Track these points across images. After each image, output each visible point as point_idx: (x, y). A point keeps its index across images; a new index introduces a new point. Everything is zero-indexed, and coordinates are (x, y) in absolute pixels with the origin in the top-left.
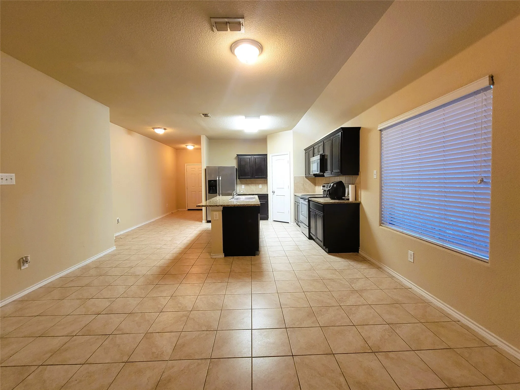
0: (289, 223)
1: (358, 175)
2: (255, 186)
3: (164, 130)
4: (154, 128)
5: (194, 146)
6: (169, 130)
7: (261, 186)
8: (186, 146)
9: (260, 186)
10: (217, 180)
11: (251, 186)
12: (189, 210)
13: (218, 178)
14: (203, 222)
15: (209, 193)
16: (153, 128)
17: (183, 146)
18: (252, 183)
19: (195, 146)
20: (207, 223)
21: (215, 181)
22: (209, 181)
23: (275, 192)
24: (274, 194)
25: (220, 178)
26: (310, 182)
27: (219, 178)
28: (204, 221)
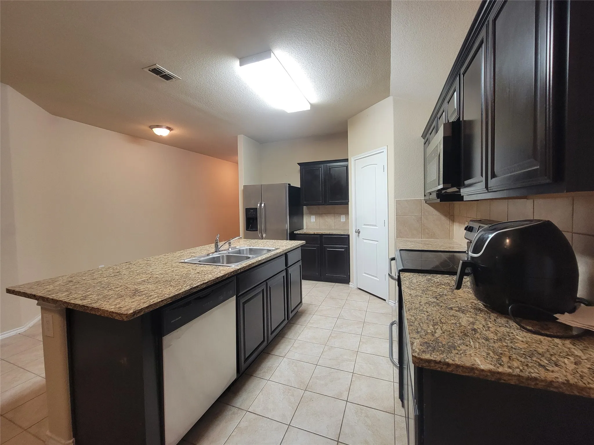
0: (385, 300)
2: (333, 218)
3: (168, 130)
9: (343, 219)
10: (257, 208)
11: (326, 218)
13: (259, 205)
15: (247, 229)
16: (150, 128)
18: (328, 213)
22: (246, 210)
23: (360, 232)
24: (358, 236)
25: (263, 205)
26: (438, 214)
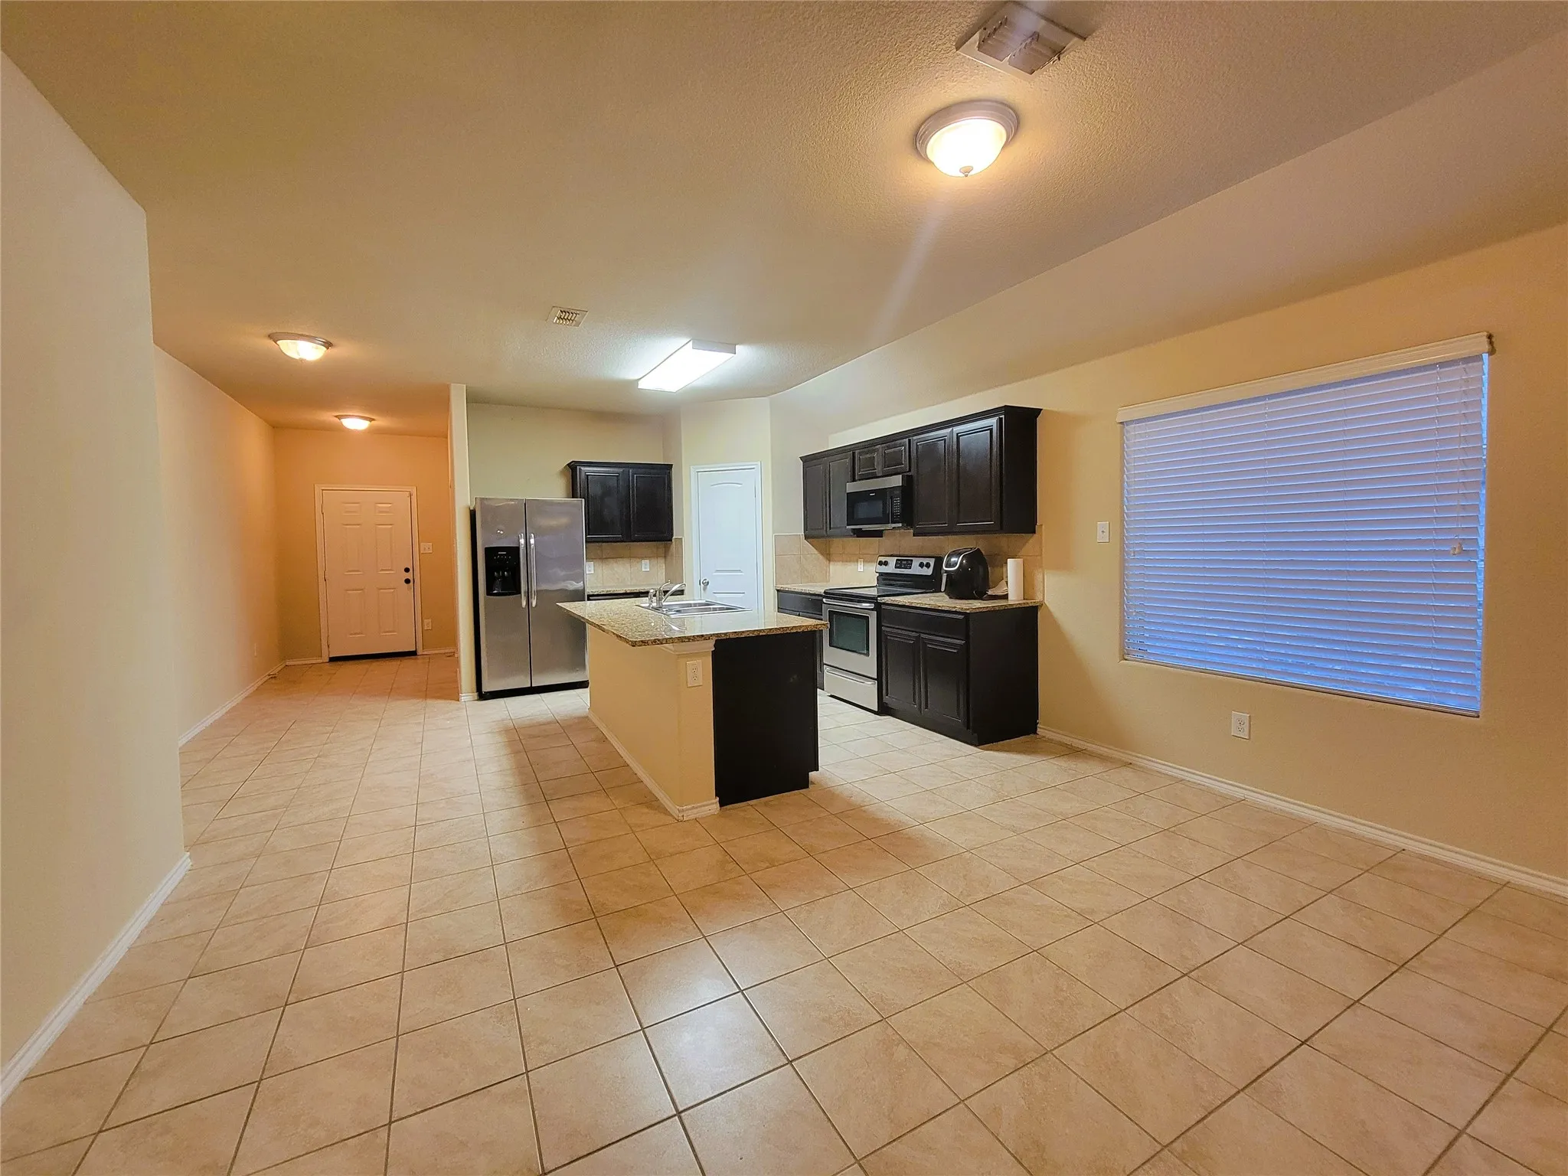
1: (1034, 532)
2: (628, 565)
3: (325, 349)
4: (274, 337)
5: (371, 420)
6: (344, 350)
7: (648, 566)
8: (336, 416)
9: (645, 565)
10: (518, 549)
11: (615, 565)
12: (333, 660)
13: (522, 541)
14: (463, 699)
15: (489, 592)
16: (270, 336)
17: (328, 417)
18: (617, 557)
19: (373, 420)
20: (477, 700)
21: (514, 551)
22: (490, 552)
23: (708, 583)
24: (705, 589)
25: (532, 541)
26: (816, 552)
27: (527, 542)
28: (468, 695)
